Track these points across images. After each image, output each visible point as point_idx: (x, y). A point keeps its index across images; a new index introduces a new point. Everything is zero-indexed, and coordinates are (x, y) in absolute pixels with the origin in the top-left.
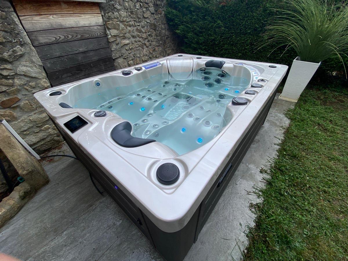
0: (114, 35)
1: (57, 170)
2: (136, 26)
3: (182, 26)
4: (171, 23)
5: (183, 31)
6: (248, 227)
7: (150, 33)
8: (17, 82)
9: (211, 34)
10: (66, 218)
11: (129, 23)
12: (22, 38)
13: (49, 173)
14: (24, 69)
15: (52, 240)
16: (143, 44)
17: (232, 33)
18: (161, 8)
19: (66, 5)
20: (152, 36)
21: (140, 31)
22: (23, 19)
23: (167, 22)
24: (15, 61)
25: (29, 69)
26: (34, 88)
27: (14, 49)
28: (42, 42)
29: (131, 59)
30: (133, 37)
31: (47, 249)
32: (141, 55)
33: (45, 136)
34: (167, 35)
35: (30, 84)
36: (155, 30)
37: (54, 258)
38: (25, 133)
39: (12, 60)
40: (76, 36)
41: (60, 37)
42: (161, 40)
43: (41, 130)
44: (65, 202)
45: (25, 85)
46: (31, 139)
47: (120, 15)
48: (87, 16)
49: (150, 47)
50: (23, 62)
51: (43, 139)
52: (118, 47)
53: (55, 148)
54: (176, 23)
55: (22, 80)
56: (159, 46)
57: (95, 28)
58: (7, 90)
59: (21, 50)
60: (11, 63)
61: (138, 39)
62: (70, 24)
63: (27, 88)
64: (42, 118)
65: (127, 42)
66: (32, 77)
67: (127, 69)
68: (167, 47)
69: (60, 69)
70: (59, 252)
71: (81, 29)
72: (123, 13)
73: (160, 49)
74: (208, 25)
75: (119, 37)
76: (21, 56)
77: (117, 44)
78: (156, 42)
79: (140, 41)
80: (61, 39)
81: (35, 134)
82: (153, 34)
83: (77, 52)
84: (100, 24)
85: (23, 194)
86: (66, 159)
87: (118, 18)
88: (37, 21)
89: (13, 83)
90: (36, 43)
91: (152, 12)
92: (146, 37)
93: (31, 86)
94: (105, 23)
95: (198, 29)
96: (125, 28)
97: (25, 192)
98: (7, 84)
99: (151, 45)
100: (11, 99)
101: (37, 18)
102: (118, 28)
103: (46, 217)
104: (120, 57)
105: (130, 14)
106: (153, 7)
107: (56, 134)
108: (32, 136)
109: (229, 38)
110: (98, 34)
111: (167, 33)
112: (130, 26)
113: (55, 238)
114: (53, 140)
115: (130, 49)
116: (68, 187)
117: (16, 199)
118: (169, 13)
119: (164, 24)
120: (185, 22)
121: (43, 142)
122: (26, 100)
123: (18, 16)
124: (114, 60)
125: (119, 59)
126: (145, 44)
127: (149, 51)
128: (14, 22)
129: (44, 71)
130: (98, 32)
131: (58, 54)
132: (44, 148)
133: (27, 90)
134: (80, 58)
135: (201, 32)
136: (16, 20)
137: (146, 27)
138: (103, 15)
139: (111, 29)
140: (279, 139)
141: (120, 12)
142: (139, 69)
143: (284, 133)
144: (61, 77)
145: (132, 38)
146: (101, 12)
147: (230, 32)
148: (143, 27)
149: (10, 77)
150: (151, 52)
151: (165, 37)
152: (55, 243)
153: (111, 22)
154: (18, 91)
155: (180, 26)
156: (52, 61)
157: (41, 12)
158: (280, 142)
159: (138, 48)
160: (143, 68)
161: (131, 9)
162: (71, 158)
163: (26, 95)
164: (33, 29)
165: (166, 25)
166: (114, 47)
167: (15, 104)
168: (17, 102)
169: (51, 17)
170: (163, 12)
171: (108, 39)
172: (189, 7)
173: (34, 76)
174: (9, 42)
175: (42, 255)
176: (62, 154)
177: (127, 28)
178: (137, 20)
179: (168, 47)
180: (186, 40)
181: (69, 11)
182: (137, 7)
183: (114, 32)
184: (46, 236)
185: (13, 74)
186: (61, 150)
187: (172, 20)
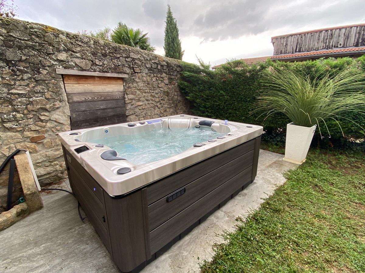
0: (131, 98)
1: (52, 200)
2: (150, 93)
3: (191, 94)
4: (183, 91)
5: (193, 97)
6: (205, 261)
7: (162, 98)
8: (49, 125)
9: (216, 101)
10: (47, 235)
11: (145, 91)
12: (62, 97)
13: (44, 202)
14: (57, 117)
15: (31, 249)
16: (155, 106)
17: (234, 101)
18: (175, 80)
19: (99, 79)
20: (164, 100)
21: (154, 97)
22: (67, 86)
23: (180, 90)
24: (52, 111)
25: (60, 117)
26: (58, 131)
27: (55, 103)
28: (75, 100)
29: (142, 116)
30: (147, 100)
31: (24, 255)
32: (152, 114)
33: (52, 170)
34: (179, 100)
35: (57, 127)
36: (168, 96)
37: (28, 262)
38: (38, 165)
39: (50, 110)
40: (101, 98)
41: (88, 98)
42: (173, 103)
43: (51, 165)
44: (51, 224)
45: (53, 128)
46: (41, 171)
47: (138, 86)
48: (112, 86)
49: (162, 108)
50: (58, 112)
51: (49, 173)
52: (132, 107)
53: (55, 184)
54: (186, 91)
55: (53, 124)
56: (170, 108)
57: (117, 93)
58: (40, 129)
59: (59, 105)
60: (49, 112)
61: (151, 102)
62: (98, 90)
63: (54, 130)
64: (55, 155)
65: (140, 103)
66: (60, 123)
67: (132, 123)
68: (178, 109)
69: (82, 119)
70: (34, 258)
71: (106, 94)
72: (141, 84)
73: (172, 110)
74: (213, 93)
75: (134, 100)
76: (58, 108)
77: (132, 105)
78: (168, 105)
79: (153, 104)
80: (89, 100)
81: (45, 167)
82: (165, 99)
83: (98, 109)
84: (121, 91)
85: (20, 211)
86: (62, 193)
87: (136, 87)
88: (76, 87)
89: (45, 126)
90: (71, 101)
91: (166, 83)
92: (158, 101)
93: (57, 129)
94: (125, 90)
95: (205, 96)
96: (141, 94)
97: (22, 210)
98: (40, 126)
99: (162, 107)
100: (39, 136)
101: (77, 85)
102: (135, 94)
103: (31, 232)
104: (133, 114)
105: (146, 84)
106: (168, 80)
107: (61, 171)
108: (42, 169)
109: (232, 104)
110: (117, 97)
111: (179, 98)
112: (145, 93)
113: (34, 248)
114: (57, 176)
115: (143, 109)
116: (56, 213)
117: (13, 214)
118: (182, 84)
119: (177, 92)
120: (194, 91)
121: (48, 176)
122: (50, 139)
123: (64, 84)
124: (127, 116)
125: (131, 116)
126: (157, 106)
127: (160, 111)
128: (60, 87)
129: (69, 120)
130: (118, 95)
131: (83, 109)
132: (47, 182)
133: (53, 131)
134: (99, 113)
135: (208, 99)
136: (62, 86)
137: (159, 94)
138: (125, 85)
139: (128, 94)
140: (268, 195)
141: (138, 84)
142: (143, 123)
143: (275, 190)
144: (81, 125)
145: (145, 101)
146: (123, 83)
147: (232, 100)
148: (157, 94)
149: (45, 121)
150: (162, 112)
151: (177, 102)
152: (32, 252)
153: (130, 90)
154: (47, 131)
155: (190, 93)
156: (77, 113)
157: (80, 82)
158: (268, 197)
159: (150, 109)
160: (146, 123)
161: (148, 81)
162: (66, 192)
163: (51, 135)
164: (72, 92)
165: (179, 93)
166: (129, 107)
167: (41, 140)
168: (42, 139)
169: (86, 85)
170: (177, 83)
171: (125, 101)
172: (197, 80)
173: (61, 123)
174: (53, 99)
175: (19, 258)
176: (60, 188)
177: (142, 94)
178: (152, 89)
179: (180, 109)
180: (195, 104)
181: (100, 82)
182: (153, 80)
183: (131, 96)
184: (27, 245)
185: (48, 119)
186: (60, 185)
187: (184, 89)
